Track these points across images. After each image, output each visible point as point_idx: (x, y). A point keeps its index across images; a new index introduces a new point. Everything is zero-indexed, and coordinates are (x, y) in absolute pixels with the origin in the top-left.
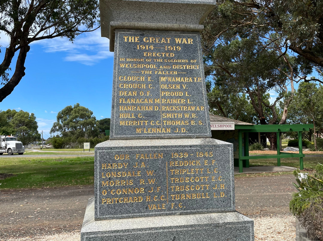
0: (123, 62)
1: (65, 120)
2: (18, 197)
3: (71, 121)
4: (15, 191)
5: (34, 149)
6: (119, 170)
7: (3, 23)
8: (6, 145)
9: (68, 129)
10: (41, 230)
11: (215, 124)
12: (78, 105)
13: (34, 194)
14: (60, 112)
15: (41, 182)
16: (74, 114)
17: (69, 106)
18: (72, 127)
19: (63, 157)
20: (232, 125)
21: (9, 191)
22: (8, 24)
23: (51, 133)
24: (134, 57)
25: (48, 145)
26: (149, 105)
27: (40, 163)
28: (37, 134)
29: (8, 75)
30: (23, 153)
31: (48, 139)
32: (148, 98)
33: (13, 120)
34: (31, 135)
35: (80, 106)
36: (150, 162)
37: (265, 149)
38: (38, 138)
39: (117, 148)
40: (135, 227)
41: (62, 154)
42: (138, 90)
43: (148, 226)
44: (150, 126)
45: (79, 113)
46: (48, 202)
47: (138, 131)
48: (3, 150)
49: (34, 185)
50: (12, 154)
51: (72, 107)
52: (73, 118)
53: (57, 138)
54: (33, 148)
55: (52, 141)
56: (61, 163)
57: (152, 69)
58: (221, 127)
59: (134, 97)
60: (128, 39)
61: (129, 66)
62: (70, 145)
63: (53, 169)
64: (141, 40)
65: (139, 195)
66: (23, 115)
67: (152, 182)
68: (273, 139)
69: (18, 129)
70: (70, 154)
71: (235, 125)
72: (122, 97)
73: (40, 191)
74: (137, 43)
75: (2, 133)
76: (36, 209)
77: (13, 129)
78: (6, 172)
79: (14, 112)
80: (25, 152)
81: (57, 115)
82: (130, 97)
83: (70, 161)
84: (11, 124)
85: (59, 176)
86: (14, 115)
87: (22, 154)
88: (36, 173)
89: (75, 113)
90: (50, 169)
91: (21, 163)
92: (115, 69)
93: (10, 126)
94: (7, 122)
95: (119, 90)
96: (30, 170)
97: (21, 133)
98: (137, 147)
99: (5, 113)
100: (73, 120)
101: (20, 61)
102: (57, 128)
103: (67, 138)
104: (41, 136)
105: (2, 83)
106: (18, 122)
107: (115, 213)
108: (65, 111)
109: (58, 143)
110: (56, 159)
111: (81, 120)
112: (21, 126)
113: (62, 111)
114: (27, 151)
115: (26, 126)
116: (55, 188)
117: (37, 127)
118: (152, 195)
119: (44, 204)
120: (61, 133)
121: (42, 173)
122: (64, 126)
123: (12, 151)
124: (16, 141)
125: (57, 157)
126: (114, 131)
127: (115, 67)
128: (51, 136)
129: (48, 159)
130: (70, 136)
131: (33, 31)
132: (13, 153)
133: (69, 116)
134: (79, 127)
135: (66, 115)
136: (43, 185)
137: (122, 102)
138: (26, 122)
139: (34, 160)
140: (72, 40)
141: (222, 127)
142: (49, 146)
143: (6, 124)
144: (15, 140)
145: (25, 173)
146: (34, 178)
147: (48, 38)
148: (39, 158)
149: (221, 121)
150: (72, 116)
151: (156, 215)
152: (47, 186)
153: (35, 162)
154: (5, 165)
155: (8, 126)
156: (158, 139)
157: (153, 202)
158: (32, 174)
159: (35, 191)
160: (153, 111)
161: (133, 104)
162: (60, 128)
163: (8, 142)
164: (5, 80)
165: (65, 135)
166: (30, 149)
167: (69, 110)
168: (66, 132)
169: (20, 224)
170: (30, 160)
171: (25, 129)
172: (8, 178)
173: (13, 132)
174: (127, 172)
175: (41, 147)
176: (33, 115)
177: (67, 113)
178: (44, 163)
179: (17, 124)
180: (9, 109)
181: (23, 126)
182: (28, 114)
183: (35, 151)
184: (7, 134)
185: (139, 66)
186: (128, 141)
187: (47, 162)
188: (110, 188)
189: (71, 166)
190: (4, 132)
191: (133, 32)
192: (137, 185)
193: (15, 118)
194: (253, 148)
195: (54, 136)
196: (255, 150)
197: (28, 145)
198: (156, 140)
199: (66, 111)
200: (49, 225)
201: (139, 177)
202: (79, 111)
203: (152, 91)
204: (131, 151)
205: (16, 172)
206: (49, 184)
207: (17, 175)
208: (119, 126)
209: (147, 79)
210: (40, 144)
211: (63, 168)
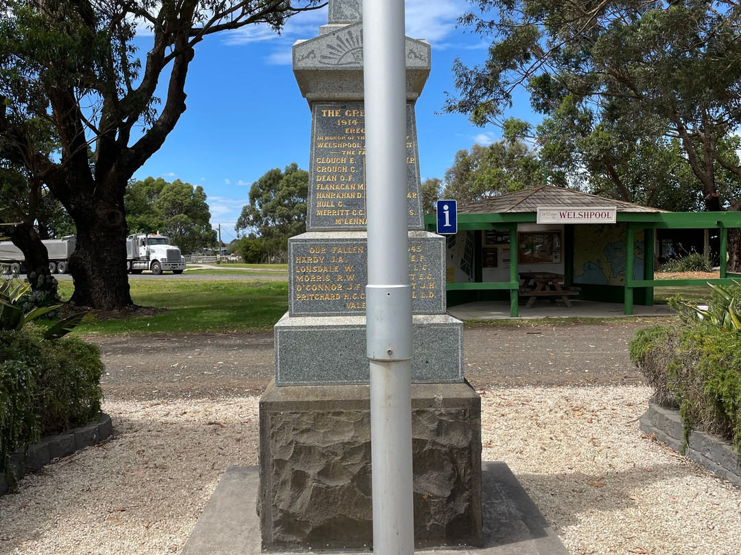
0: (321, 141)
1: (267, 201)
2: (182, 344)
3: (279, 203)
4: (176, 336)
5: (203, 263)
6: (315, 265)
7: (142, 4)
8: (148, 253)
9: (274, 221)
10: (226, 390)
11: (573, 212)
12: (295, 167)
13: (211, 341)
14: (255, 183)
15: (221, 323)
16: (285, 188)
17: (274, 169)
18: (282, 216)
19: (264, 279)
20: (610, 212)
21: (165, 336)
22: (152, 5)
23: (238, 228)
24: (333, 135)
25: (233, 256)
26: (350, 191)
27: (218, 290)
28: (208, 232)
29: (156, 112)
30: (182, 271)
31: (232, 242)
32: (350, 183)
33: (158, 200)
34: (198, 234)
35: (298, 168)
36: (348, 257)
37: (715, 268)
38: (211, 239)
39: (311, 240)
40: (331, 324)
41: (260, 274)
42: (339, 174)
43: (344, 324)
44: (351, 216)
45: (295, 186)
46: (236, 354)
47: (338, 222)
48: (142, 264)
49: (209, 328)
50: (161, 273)
51: (280, 172)
52: (284, 198)
53: (251, 241)
54: (201, 262)
55: (240, 246)
56: (259, 291)
57: (355, 149)
58: (586, 216)
59: (333, 182)
60: (327, 113)
61: (328, 145)
62: (278, 255)
63: (244, 301)
64: (342, 114)
65: (336, 291)
66: (179, 188)
67: (350, 278)
68: (735, 245)
69: (169, 220)
70: (276, 274)
71: (618, 213)
72: (319, 182)
73: (221, 337)
74: (338, 118)
75: (139, 229)
76: (216, 363)
77: (160, 219)
78: (153, 305)
79: (160, 183)
80: (187, 269)
81: (249, 190)
82: (328, 182)
83: (278, 287)
84: (155, 208)
85: (255, 314)
86: (160, 191)
87: (180, 272)
88: (212, 308)
89: (288, 186)
90: (237, 301)
91: (180, 291)
92: (311, 150)
93: (153, 212)
94: (146, 205)
95: (316, 175)
96: (198, 303)
97: (175, 228)
98: (333, 240)
99: (141, 185)
100: (284, 201)
101: (175, 81)
102: (251, 218)
103: (272, 241)
104: (218, 235)
105: (144, 129)
106: (170, 206)
107: (311, 310)
108: (266, 182)
109: (253, 251)
110: (248, 284)
111: (302, 201)
112: (176, 214)
113: (261, 181)
114: (190, 266)
115: (185, 213)
116: (247, 333)
117: (209, 216)
118: (351, 293)
119: (230, 357)
120: (258, 229)
121: (223, 308)
122: (265, 215)
123: (160, 266)
124: (168, 246)
125: (251, 280)
126: (310, 221)
127: (312, 147)
128: (238, 237)
129: (233, 284)
130: (279, 237)
131: (199, 18)
132: (162, 271)
133: (275, 192)
134: (296, 217)
135: (269, 191)
136: (226, 327)
137: (320, 188)
138: (185, 204)
139: (205, 285)
140: (279, 28)
141: (589, 216)
142: (234, 258)
143: (146, 209)
144: (166, 243)
145: (189, 307)
146: (208, 316)
147: (229, 29)
148: (216, 281)
149: (587, 204)
150: (280, 193)
151: (355, 315)
152: (234, 328)
153: (207, 287)
154: (150, 293)
155: (149, 213)
156: (360, 231)
157: (352, 300)
158: (205, 309)
159: (212, 336)
160: (356, 199)
161: (331, 191)
162: (258, 218)
163: (152, 247)
164: (149, 123)
165: (267, 234)
166: (196, 263)
167: (274, 179)
168: (269, 228)
169: (191, 383)
170: (198, 284)
171: (183, 220)
172: (159, 315)
173: (160, 226)
174: (323, 267)
175: (219, 260)
176: (200, 189)
177: (270, 185)
178: (226, 290)
179: (167, 209)
180: (150, 178)
181: (179, 213)
182: (191, 188)
183: (205, 267)
184: (148, 230)
185: (340, 146)
186: (325, 233)
187: (232, 289)
188: (305, 283)
189: (278, 297)
190: (141, 227)
191: (333, 104)
192: (334, 281)
193: (163, 196)
194: (687, 266)
195: (244, 236)
196: (691, 271)
197: (191, 254)
198: (358, 233)
199: (269, 182)
200: (239, 385)
201: (336, 273)
202: (296, 181)
203: (355, 175)
204: (327, 243)
205: (173, 305)
206: (237, 327)
207: (176, 310)
208: (316, 216)
209: (348, 160)
210: (215, 253)
211: (262, 300)
